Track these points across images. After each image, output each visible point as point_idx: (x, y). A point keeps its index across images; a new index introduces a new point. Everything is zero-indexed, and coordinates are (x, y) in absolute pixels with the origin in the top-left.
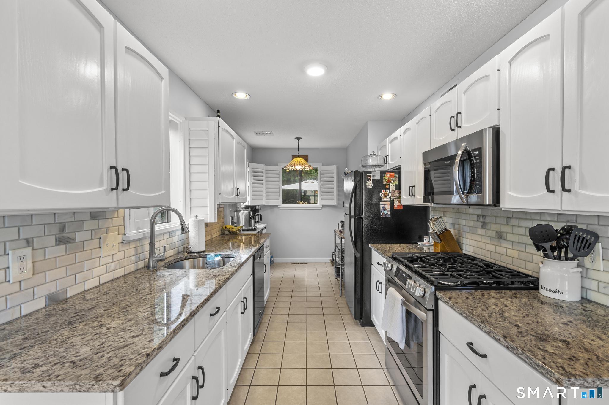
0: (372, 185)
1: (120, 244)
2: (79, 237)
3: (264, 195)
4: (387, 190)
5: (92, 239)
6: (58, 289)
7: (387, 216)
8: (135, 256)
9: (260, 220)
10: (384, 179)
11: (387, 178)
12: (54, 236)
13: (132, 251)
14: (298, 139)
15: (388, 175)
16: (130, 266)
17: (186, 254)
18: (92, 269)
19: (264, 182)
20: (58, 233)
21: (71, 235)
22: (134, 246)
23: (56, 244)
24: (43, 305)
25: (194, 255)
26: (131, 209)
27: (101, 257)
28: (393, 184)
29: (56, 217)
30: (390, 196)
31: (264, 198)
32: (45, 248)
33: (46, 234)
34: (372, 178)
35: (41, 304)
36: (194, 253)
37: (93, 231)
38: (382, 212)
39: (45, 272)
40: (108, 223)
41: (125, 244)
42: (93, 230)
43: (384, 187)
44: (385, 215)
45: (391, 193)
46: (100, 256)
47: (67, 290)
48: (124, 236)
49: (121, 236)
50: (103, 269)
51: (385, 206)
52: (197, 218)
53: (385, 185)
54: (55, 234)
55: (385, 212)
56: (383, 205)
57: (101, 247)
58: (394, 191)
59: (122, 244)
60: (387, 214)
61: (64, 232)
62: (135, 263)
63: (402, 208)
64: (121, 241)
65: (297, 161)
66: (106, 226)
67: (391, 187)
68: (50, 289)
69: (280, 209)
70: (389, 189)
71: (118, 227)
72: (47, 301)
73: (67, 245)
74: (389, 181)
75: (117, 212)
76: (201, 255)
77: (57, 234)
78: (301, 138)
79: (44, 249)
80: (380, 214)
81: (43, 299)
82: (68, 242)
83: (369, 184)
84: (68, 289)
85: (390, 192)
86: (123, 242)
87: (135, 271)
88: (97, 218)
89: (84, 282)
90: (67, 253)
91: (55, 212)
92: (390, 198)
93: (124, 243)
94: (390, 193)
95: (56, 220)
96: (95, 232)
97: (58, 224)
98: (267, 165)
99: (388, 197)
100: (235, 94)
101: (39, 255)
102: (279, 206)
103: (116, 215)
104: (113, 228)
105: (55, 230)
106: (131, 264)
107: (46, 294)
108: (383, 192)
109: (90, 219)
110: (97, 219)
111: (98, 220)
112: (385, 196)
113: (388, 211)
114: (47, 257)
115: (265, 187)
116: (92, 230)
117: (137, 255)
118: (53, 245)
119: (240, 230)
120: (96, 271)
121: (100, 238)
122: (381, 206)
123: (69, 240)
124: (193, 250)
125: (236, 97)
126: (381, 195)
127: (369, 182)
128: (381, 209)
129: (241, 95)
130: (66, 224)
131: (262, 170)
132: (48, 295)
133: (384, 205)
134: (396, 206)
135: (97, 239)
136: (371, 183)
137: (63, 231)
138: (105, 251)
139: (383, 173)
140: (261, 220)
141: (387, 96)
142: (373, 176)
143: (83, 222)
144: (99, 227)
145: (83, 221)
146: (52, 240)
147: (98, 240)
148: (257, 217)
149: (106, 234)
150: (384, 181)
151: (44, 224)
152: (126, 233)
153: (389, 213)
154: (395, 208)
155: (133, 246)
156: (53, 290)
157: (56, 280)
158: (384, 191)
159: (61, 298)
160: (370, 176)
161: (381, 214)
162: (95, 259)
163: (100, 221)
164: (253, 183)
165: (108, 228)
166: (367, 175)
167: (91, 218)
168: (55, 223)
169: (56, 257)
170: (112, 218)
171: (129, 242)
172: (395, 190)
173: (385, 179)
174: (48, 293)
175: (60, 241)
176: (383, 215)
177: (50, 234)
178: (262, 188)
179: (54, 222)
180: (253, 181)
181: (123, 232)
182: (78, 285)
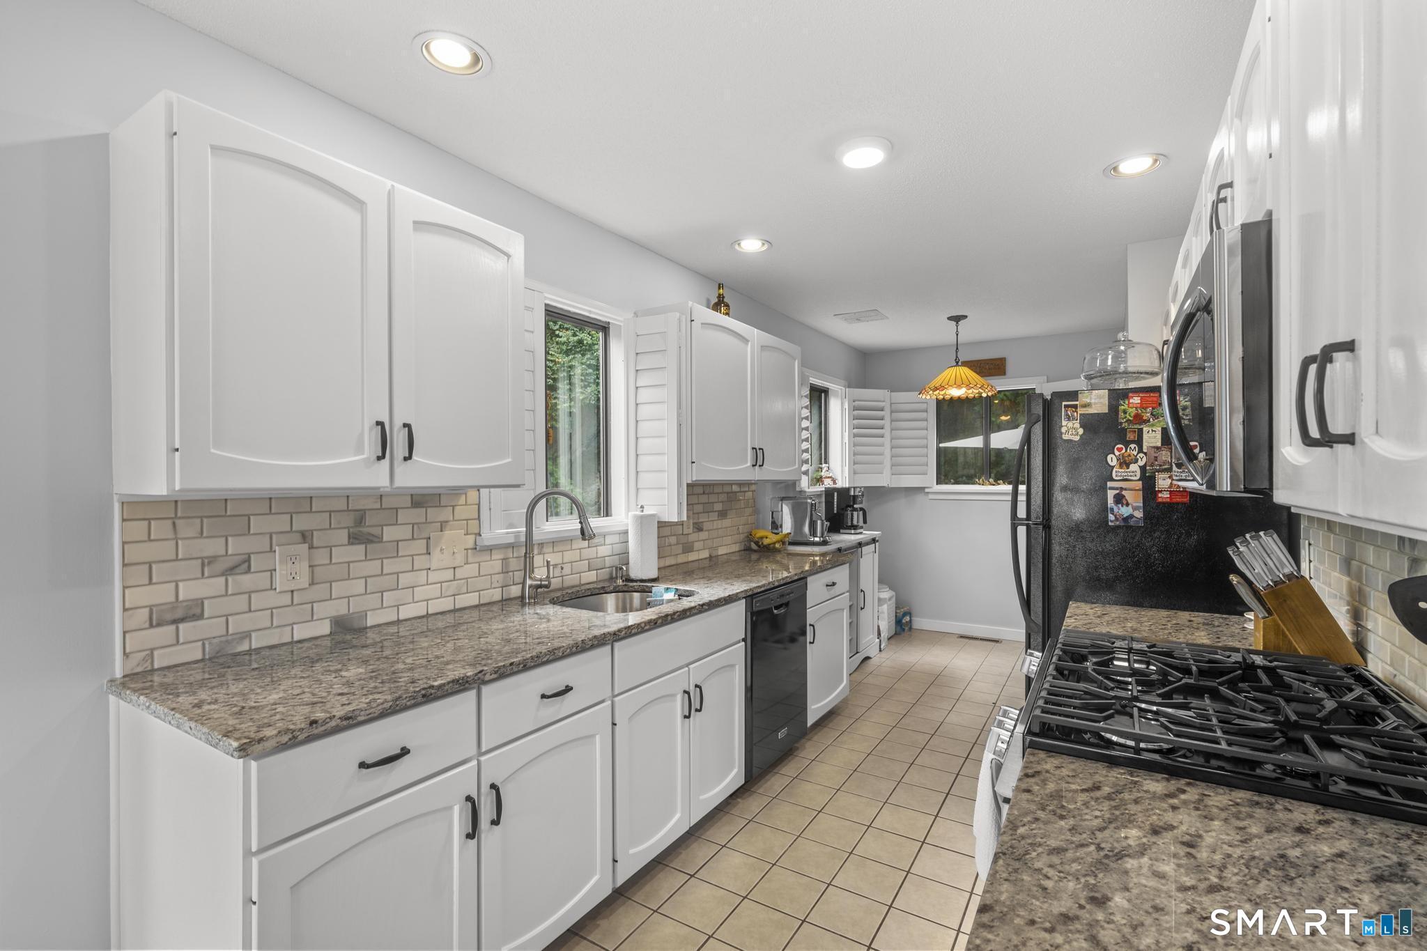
0: (1081, 431)
1: (470, 551)
2: (389, 533)
3: (888, 463)
4: (1133, 446)
5: (413, 539)
6: (351, 611)
7: (1132, 522)
8: (502, 575)
9: (861, 523)
10: (1121, 415)
11: (1132, 411)
12: (347, 530)
13: (497, 566)
14: (957, 319)
15: (1136, 400)
16: (491, 590)
17: (620, 582)
18: (413, 587)
19: (887, 432)
20: (352, 525)
21: (376, 531)
22: (502, 556)
23: (349, 542)
24: (327, 631)
25: (631, 584)
26: (492, 490)
27: (429, 569)
28: (1153, 425)
29: (350, 502)
30: (1141, 463)
31: (887, 471)
32: (331, 547)
33: (332, 526)
34: (1081, 411)
35: (325, 628)
36: (636, 581)
37: (415, 526)
38: (1112, 510)
39: (331, 582)
40: (445, 514)
41: (480, 551)
42: (417, 524)
43: (1122, 437)
44: (1126, 519)
45: (1145, 454)
46: (428, 567)
47: (366, 615)
48: (478, 537)
49: (472, 537)
50: (434, 590)
51: (1124, 493)
52: (642, 511)
53: (1124, 430)
54: (348, 527)
55: (1125, 511)
56: (1117, 489)
57: (430, 554)
58: (1158, 448)
59: (475, 551)
60: (1131, 516)
61: (363, 524)
62: (502, 587)
63: (1186, 500)
64: (471, 545)
65: (954, 374)
66: (442, 519)
67: (1145, 436)
68: (338, 608)
69: (931, 496)
70: (1139, 442)
71: (465, 522)
72: (333, 626)
73: (368, 546)
74: (1139, 419)
75: (464, 496)
76: (644, 587)
77: (352, 527)
78: (966, 317)
79: (329, 549)
80: (1107, 517)
81: (327, 623)
82: (372, 542)
83: (1070, 430)
84: (368, 613)
85: (1141, 450)
86: (476, 548)
87: (502, 600)
88: (426, 505)
89: (398, 606)
90: (368, 558)
91: (348, 492)
92: (1143, 469)
93: (478, 549)
94: (1141, 455)
95: (350, 505)
96: (419, 527)
97: (352, 513)
98: (893, 389)
99: (1134, 467)
100: (739, 244)
101: (321, 557)
102: (927, 490)
103: (462, 500)
104: (455, 522)
105: (348, 520)
106: (494, 588)
107: (332, 615)
108: (1117, 453)
109: (410, 505)
110: (424, 507)
111: (425, 509)
112: (1124, 463)
113: (1135, 509)
114: (333, 561)
115: (888, 445)
116: (413, 525)
117: (507, 572)
118: (344, 543)
119: (784, 543)
120: (420, 593)
121: (430, 538)
122: (1111, 494)
123: (371, 538)
124: (633, 575)
125: (741, 250)
126: (1112, 460)
127: (1070, 424)
128: (1110, 501)
129: (751, 245)
130: (367, 512)
131: (881, 404)
132: (334, 617)
133: (1122, 489)
134: (1166, 495)
135: (425, 538)
136: (1077, 425)
137: (361, 523)
138: (437, 559)
139: (1118, 396)
140: (865, 522)
141: (1135, 165)
142: (1085, 406)
143: (397, 511)
144: (426, 520)
145: (397, 509)
146: (343, 536)
147: (425, 540)
148: (855, 514)
149: (441, 531)
150: (1122, 418)
151: (330, 512)
152: (481, 533)
153: (1139, 514)
154: (1160, 500)
155: (497, 555)
156: (344, 611)
157: (348, 597)
158: (1120, 450)
159: (356, 625)
160: (1075, 407)
161: (1111, 517)
162: (419, 572)
163: (429, 510)
164: (855, 436)
165: (447, 522)
166: (1064, 403)
167: (412, 505)
168: (348, 510)
169: (349, 563)
170: (453, 507)
171: (490, 549)
172: (1159, 444)
173: (1125, 412)
174: (334, 614)
175: (354, 539)
176: (1117, 519)
177: (339, 526)
178: (882, 445)
179: (346, 508)
180: (855, 431)
181: (477, 531)
182: (387, 610)
